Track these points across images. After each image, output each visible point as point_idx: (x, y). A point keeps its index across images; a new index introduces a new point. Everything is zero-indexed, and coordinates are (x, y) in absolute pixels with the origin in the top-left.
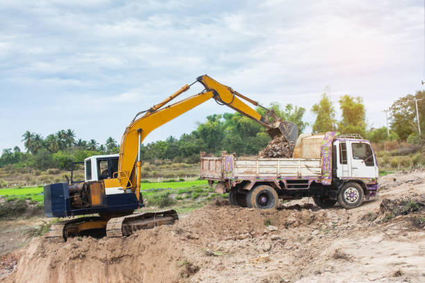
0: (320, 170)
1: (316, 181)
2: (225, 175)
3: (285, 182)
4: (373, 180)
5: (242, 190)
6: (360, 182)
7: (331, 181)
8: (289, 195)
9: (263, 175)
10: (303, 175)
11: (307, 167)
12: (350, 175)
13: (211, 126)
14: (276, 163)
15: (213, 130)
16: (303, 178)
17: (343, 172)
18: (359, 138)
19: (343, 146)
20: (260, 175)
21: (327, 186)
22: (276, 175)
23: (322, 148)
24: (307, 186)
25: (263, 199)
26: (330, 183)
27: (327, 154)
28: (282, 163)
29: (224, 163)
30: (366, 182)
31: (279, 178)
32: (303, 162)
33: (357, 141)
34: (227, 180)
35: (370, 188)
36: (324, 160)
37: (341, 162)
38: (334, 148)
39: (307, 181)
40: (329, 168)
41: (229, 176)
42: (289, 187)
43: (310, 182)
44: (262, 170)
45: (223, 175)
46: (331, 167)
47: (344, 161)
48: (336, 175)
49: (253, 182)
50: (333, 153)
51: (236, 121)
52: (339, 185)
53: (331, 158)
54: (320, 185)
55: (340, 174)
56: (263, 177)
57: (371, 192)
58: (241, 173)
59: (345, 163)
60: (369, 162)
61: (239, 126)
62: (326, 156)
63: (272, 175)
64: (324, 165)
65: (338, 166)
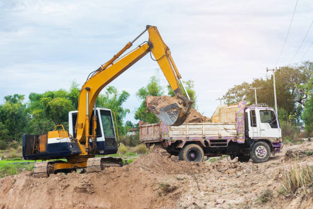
0: (235, 131)
1: (233, 141)
2: (163, 136)
3: (209, 141)
4: (277, 139)
5: (175, 149)
6: (266, 141)
7: (244, 140)
8: (211, 152)
9: (191, 136)
10: (222, 136)
11: (226, 129)
12: (259, 136)
13: (11, 108)
14: (201, 126)
15: (13, 114)
16: (222, 138)
17: (253, 133)
18: (266, 106)
19: (253, 113)
20: (190, 136)
21: (241, 144)
22: (201, 136)
23: (236, 114)
24: (226, 144)
25: (192, 155)
26: (243, 142)
27: (241, 119)
28: (206, 126)
29: (161, 127)
30: (272, 141)
31: (204, 138)
32: (222, 125)
33: (264, 109)
34: (164, 141)
35: (275, 146)
36: (239, 123)
37: (252, 126)
38: (246, 114)
39: (225, 141)
40: (242, 130)
41: (165, 137)
42: (212, 145)
43: (228, 141)
44: (190, 132)
45: (161, 136)
46: (244, 129)
47: (254, 124)
48: (248, 135)
49: (184, 142)
50: (245, 118)
51: (45, 103)
52: (251, 143)
53: (244, 122)
54: (236, 143)
55: (251, 135)
56: (192, 138)
57: (276, 149)
58: (175, 135)
59: (255, 126)
60: (274, 125)
61: (48, 109)
62: (240, 120)
63: (198, 136)
64: (238, 127)
65: (249, 129)
